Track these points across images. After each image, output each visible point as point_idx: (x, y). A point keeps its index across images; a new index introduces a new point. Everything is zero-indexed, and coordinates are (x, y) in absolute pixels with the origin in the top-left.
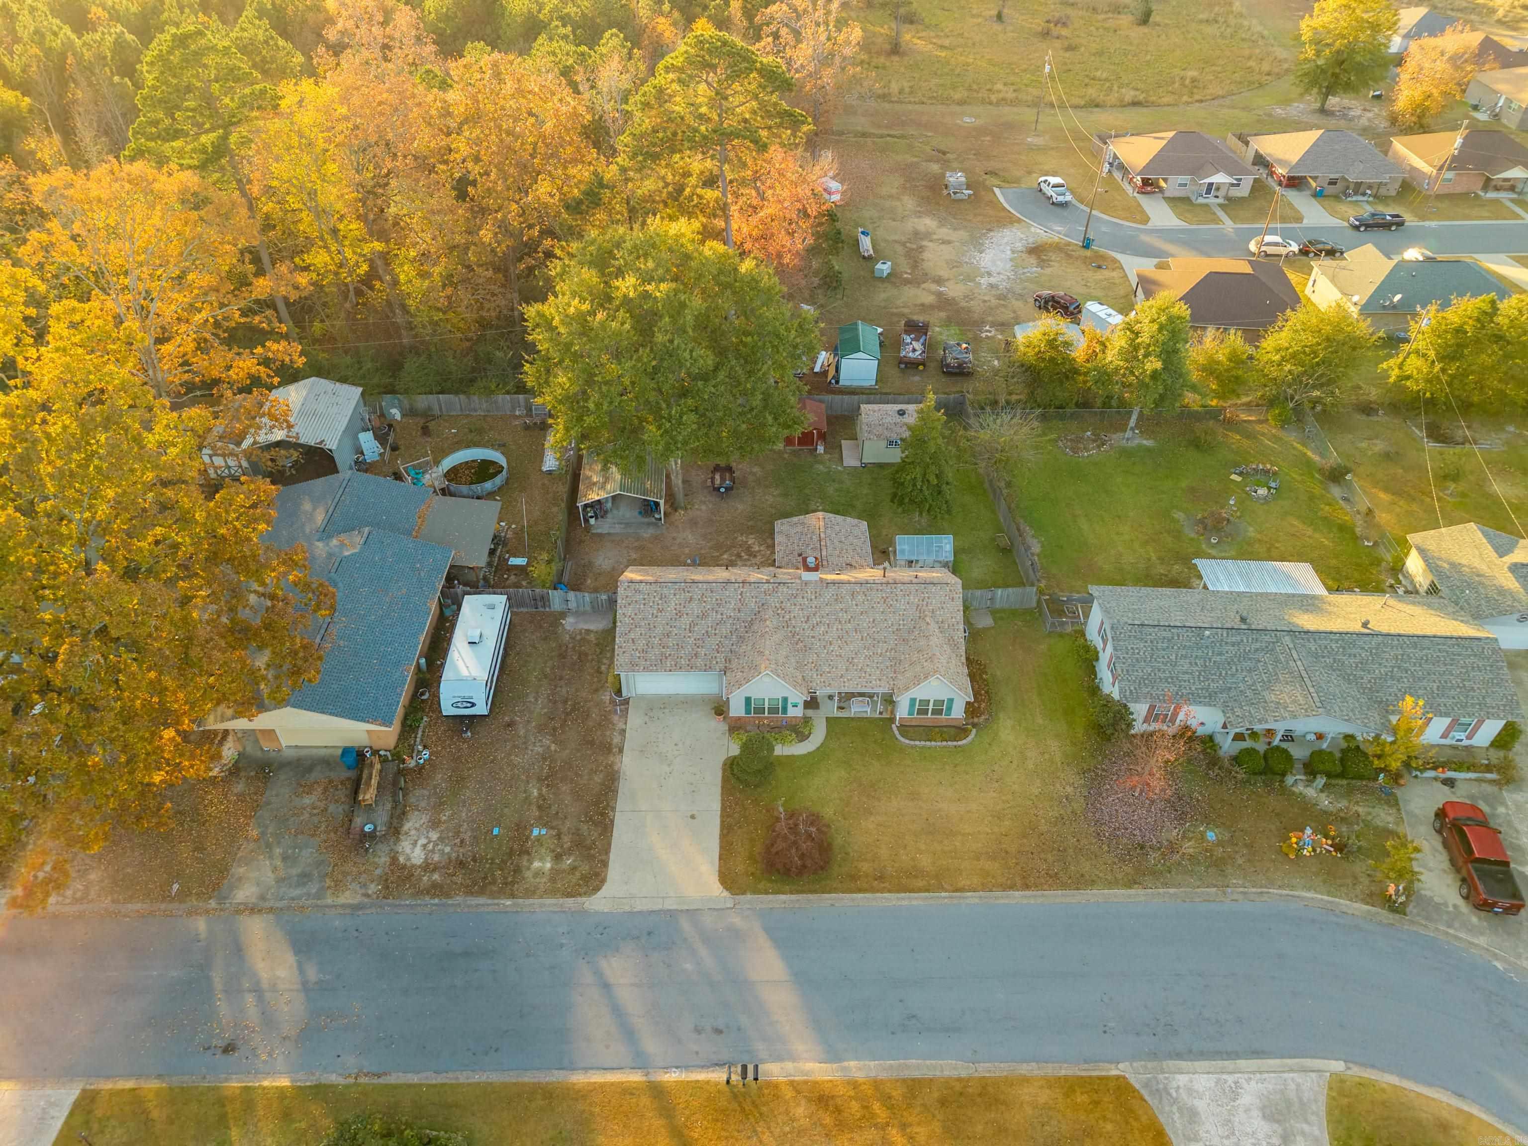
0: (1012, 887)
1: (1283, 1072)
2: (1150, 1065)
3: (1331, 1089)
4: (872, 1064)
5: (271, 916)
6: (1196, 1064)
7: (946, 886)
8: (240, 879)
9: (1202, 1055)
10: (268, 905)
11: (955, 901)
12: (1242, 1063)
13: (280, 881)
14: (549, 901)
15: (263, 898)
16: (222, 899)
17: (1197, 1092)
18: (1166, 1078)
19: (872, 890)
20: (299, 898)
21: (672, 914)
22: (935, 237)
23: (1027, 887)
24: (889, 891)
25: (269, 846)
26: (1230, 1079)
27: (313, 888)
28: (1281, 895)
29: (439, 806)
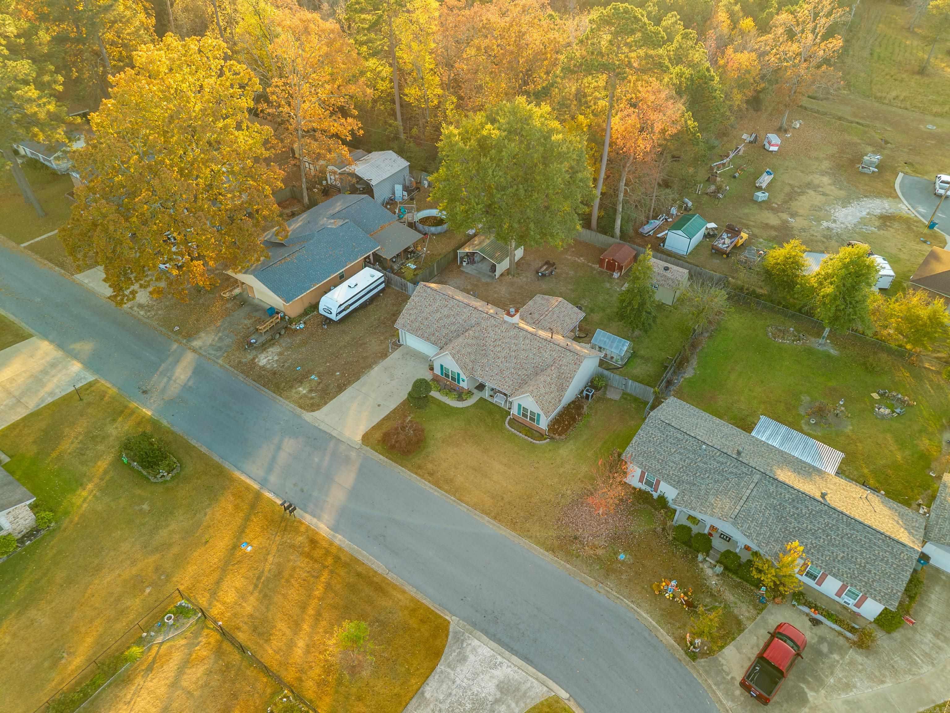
0: (487, 514)
1: (532, 677)
2: (468, 627)
3: (547, 700)
4: (347, 542)
5: (197, 356)
6: (491, 642)
7: (457, 495)
8: (199, 338)
9: (499, 642)
10: (200, 351)
11: (455, 504)
12: (515, 659)
13: (211, 345)
14: (291, 405)
15: (200, 348)
16: (188, 341)
17: (477, 652)
18: (469, 637)
19: (422, 477)
20: (211, 354)
21: (332, 437)
22: (820, 189)
23: (495, 518)
24: (429, 482)
25: (219, 331)
26: (500, 659)
27: (219, 354)
28: (628, 606)
29: (287, 349)
